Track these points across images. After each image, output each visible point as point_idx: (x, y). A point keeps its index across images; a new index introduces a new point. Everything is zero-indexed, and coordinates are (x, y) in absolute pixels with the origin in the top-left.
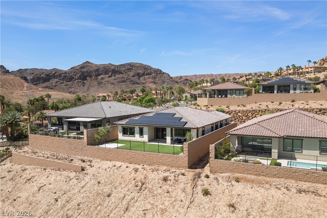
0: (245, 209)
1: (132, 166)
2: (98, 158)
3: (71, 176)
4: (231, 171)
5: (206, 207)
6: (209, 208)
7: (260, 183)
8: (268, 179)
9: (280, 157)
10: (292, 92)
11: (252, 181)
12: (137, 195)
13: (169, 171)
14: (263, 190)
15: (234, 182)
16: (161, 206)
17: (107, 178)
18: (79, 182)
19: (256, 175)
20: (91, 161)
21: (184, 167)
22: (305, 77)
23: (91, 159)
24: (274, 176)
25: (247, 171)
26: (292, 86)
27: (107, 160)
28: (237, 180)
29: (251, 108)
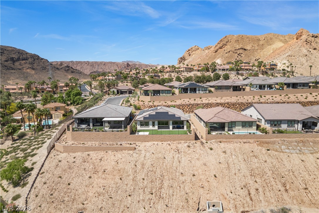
0: (229, 152)
1: (165, 143)
2: (138, 141)
3: (130, 153)
4: (215, 139)
5: (215, 154)
6: (216, 155)
7: (229, 142)
8: (231, 140)
9: (228, 131)
10: (197, 92)
11: (226, 142)
12: (179, 155)
13: (187, 142)
14: (232, 144)
15: (219, 143)
16: (195, 157)
17: (155, 150)
18: (140, 155)
19: (226, 139)
20: (135, 144)
21: (192, 140)
22: (182, 75)
23: (134, 142)
24: (233, 138)
25: (222, 138)
26: (197, 89)
27: (145, 142)
28: (220, 142)
29: (180, 103)
